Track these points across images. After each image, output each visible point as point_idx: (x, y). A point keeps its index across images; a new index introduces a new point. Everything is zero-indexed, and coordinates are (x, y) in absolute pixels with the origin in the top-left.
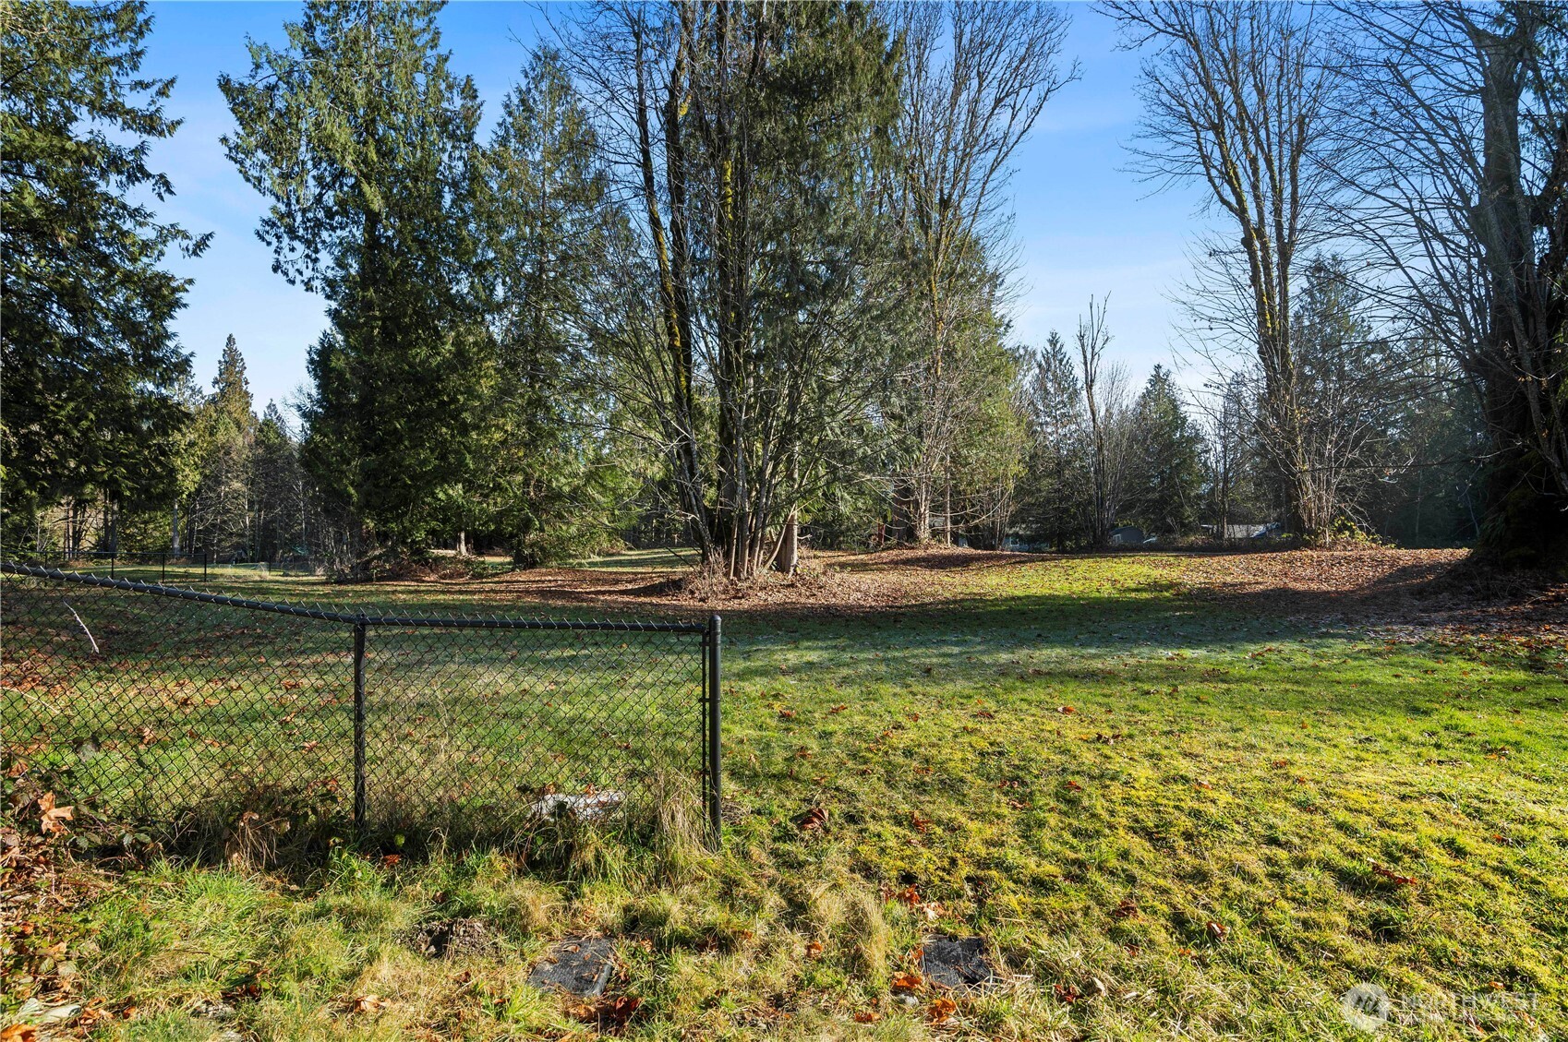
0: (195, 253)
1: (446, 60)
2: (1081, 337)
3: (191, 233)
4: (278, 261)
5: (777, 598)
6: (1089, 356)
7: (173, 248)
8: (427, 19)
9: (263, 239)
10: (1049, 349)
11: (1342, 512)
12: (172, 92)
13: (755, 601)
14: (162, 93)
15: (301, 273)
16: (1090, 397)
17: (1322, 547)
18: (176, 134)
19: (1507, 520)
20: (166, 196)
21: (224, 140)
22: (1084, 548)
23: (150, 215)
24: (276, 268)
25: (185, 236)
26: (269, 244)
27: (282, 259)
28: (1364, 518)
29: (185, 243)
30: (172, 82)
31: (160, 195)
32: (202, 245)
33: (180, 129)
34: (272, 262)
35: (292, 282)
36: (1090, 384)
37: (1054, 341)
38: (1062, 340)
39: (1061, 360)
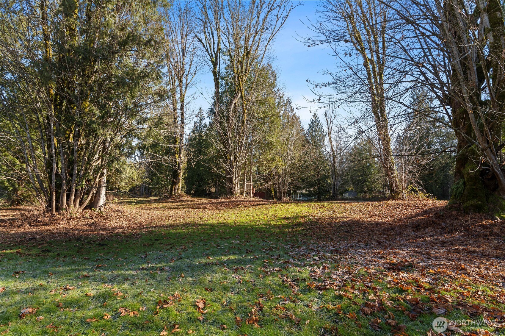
2: (326, 115)
6: (329, 122)
10: (313, 119)
11: (411, 183)
16: (330, 138)
17: (402, 199)
19: (464, 183)
22: (327, 199)
28: (421, 185)
36: (330, 133)
37: (315, 116)
38: (318, 116)
39: (318, 123)
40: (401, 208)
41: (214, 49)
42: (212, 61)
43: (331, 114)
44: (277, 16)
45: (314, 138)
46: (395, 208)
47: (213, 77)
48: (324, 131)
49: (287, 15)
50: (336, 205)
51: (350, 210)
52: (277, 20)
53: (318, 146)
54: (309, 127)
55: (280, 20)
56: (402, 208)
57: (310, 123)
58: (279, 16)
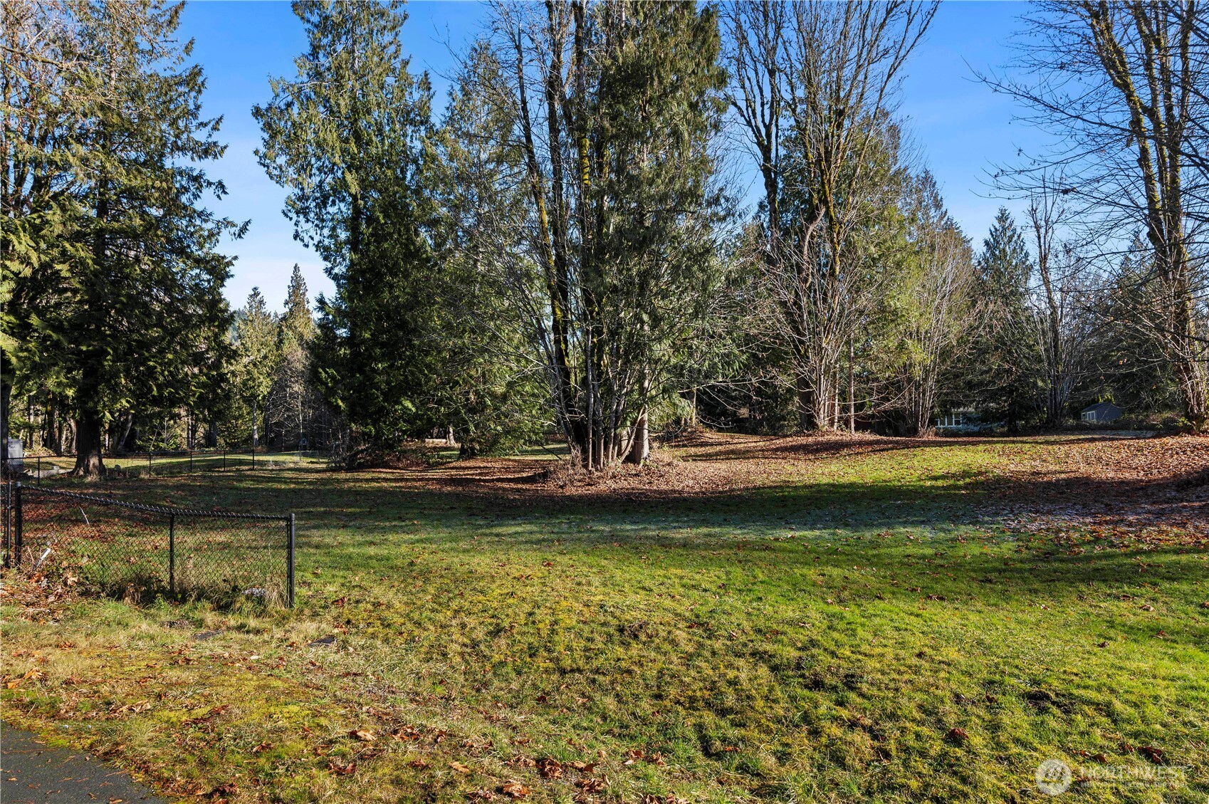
0: (240, 236)
1: (407, 63)
2: (1033, 212)
3: (236, 222)
4: (297, 231)
5: (625, 484)
6: (1043, 232)
7: (225, 235)
8: (394, 33)
9: (286, 216)
10: (998, 226)
12: (221, 126)
13: (606, 486)
14: (215, 128)
15: (312, 239)
16: (1044, 273)
18: (224, 155)
20: (222, 196)
21: (256, 152)
23: (210, 214)
24: (296, 236)
25: (234, 225)
26: (291, 219)
27: (300, 230)
29: (232, 230)
30: (220, 119)
31: (218, 196)
32: (244, 229)
33: (226, 151)
34: (294, 232)
35: (307, 246)
36: (1043, 259)
37: (1003, 217)
38: (1012, 216)
39: (1011, 238)
40: (1189, 453)
41: (763, 116)
42: (759, 144)
43: (1049, 208)
44: (909, 14)
45: (998, 275)
46: (1177, 453)
47: (764, 180)
48: (1027, 255)
49: (933, 6)
50: (1050, 447)
51: (1078, 457)
52: (910, 22)
53: (1012, 295)
54: (985, 249)
55: (917, 19)
56: (1192, 452)
57: (988, 236)
58: (913, 12)
